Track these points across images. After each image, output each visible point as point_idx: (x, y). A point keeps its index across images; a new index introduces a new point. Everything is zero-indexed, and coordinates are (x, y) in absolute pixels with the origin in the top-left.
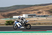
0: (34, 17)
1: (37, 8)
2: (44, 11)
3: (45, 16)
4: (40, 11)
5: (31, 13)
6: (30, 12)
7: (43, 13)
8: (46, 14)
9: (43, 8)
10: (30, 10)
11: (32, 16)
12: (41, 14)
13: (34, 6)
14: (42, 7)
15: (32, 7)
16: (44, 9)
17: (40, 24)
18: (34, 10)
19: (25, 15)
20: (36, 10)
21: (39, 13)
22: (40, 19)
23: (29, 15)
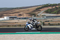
0: (15, 19)
1: (18, 11)
2: (25, 13)
3: (25, 18)
4: (21, 13)
5: (13, 16)
6: (11, 15)
7: (24, 16)
8: (26, 16)
9: (23, 11)
10: (11, 12)
11: (13, 18)
12: (22, 17)
13: (15, 8)
14: (23, 9)
15: (13, 10)
16: (25, 12)
17: (20, 26)
18: (15, 13)
19: (7, 18)
20: (17, 13)
21: (20, 15)
22: (21, 21)
23: (10, 17)
